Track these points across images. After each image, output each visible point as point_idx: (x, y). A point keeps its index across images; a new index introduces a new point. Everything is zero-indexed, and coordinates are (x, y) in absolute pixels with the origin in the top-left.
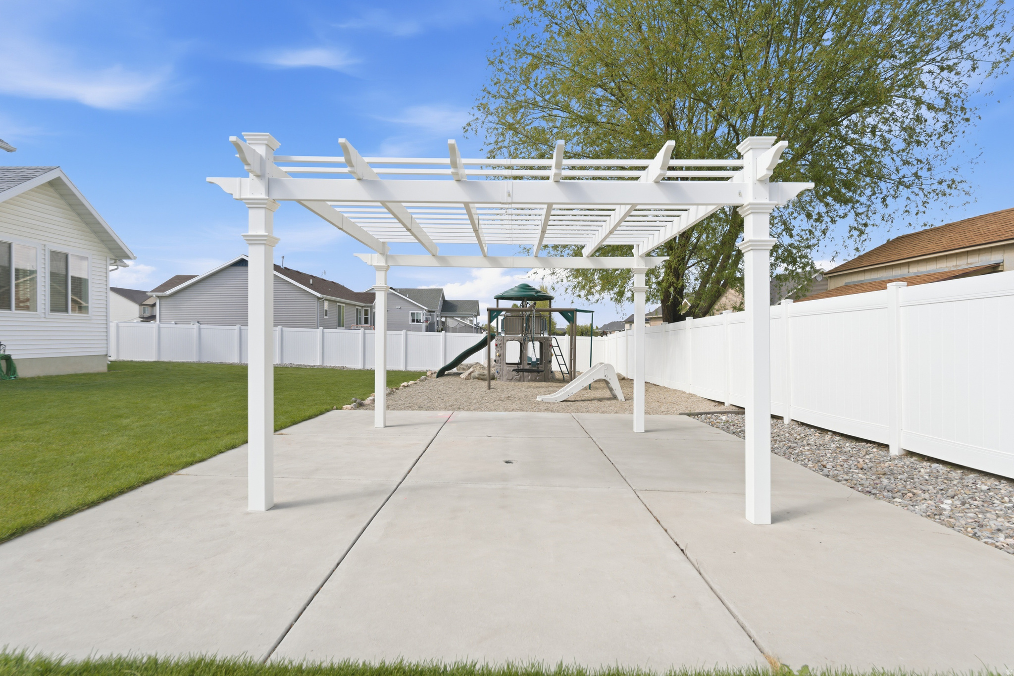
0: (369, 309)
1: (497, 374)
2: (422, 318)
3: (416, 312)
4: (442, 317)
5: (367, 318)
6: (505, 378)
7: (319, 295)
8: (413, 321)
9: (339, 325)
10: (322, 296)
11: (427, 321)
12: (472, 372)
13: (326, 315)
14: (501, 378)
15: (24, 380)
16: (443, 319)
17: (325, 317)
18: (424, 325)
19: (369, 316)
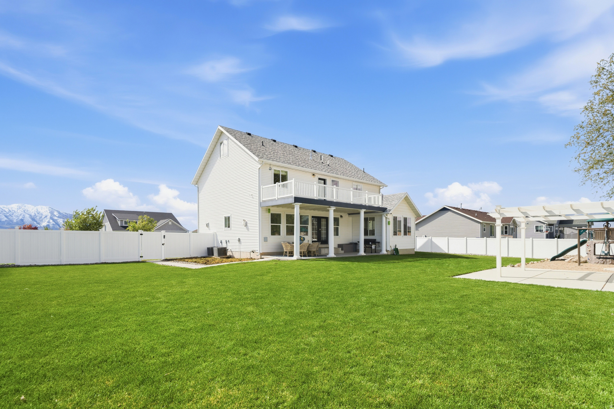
0: (508, 226)
1: (588, 260)
2: (544, 230)
3: (539, 225)
4: (560, 227)
5: (507, 231)
6: (593, 262)
7: (481, 221)
8: (537, 231)
9: (491, 236)
10: (483, 222)
11: (547, 231)
12: (572, 259)
13: (485, 231)
14: (591, 262)
15: (401, 255)
16: (561, 229)
17: (484, 232)
18: (545, 234)
19: (508, 230)
